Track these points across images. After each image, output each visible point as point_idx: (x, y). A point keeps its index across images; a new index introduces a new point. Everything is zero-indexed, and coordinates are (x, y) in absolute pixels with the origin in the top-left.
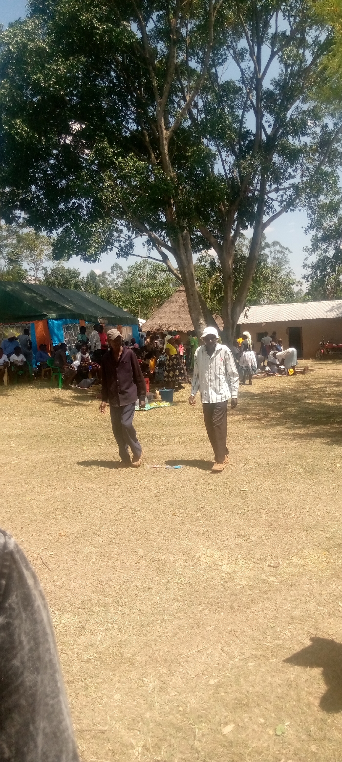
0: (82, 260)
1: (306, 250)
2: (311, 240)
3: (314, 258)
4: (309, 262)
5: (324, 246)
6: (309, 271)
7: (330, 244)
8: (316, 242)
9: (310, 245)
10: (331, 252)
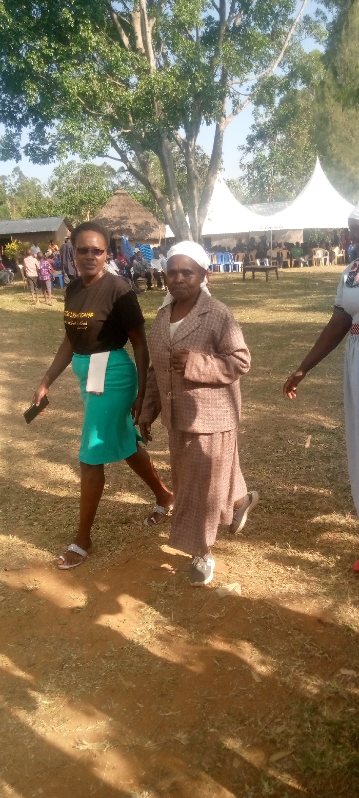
0: (31, 162)
1: (242, 148)
2: (247, 139)
3: (250, 158)
4: (244, 162)
5: (259, 144)
6: (245, 172)
7: (265, 143)
8: (251, 140)
9: (245, 143)
10: (266, 152)
